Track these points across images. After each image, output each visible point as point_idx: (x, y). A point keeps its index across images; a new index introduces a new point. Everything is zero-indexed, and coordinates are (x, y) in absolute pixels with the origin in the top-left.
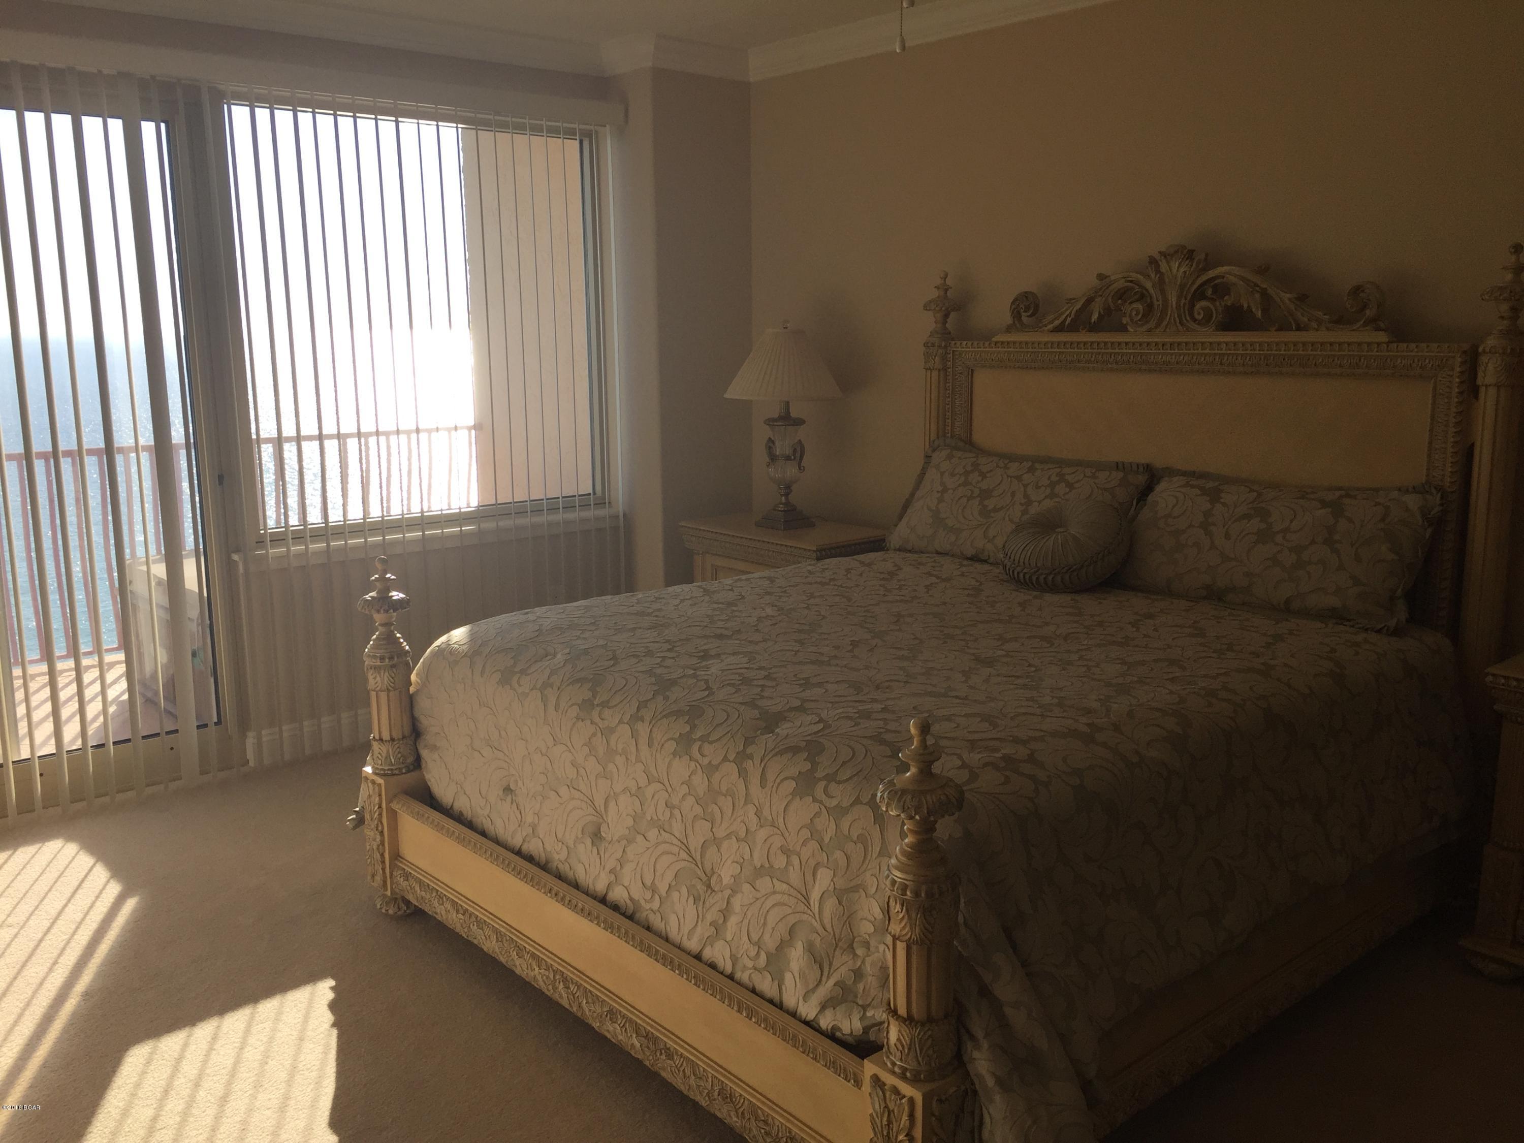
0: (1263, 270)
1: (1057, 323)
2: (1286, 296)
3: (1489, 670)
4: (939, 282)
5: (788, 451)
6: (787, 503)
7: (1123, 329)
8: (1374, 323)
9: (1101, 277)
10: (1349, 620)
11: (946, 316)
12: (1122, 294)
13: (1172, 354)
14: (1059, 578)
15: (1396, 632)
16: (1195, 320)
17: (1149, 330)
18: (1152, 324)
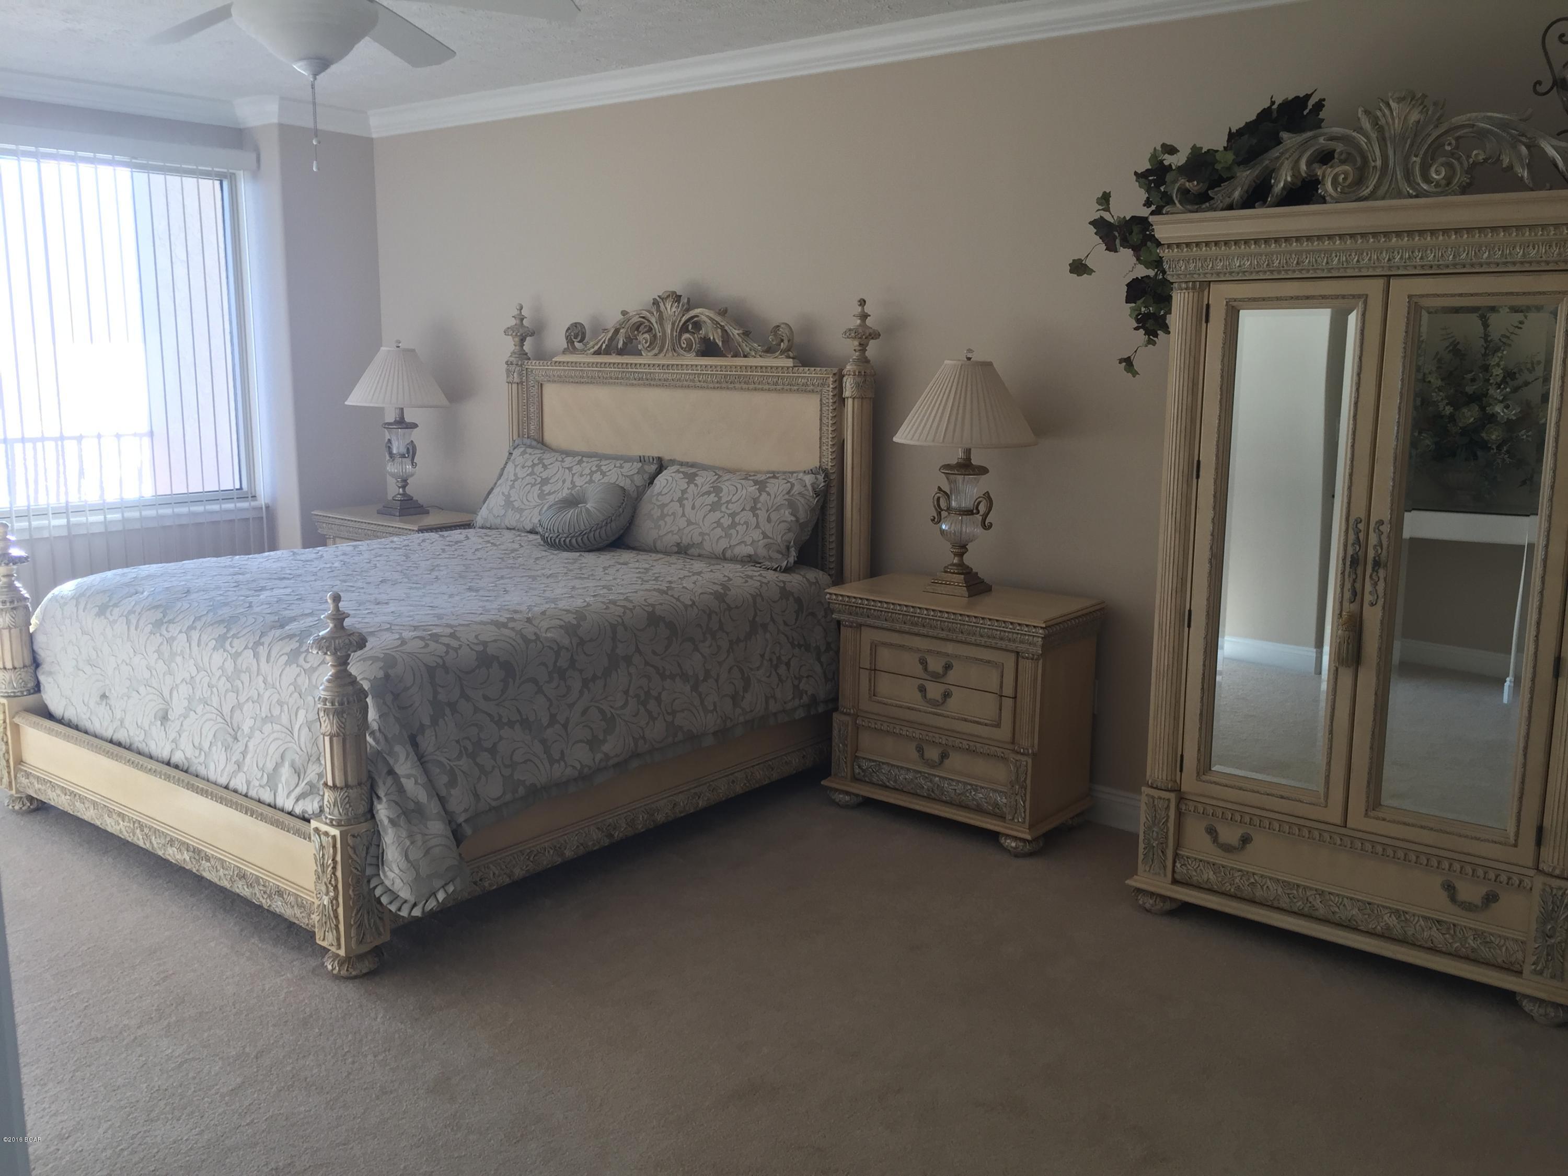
0: (723, 313)
1: (596, 348)
2: (736, 332)
3: (827, 591)
4: (516, 312)
5: (403, 450)
6: (404, 494)
7: (639, 353)
8: (786, 352)
9: (624, 313)
10: (760, 563)
11: (523, 340)
12: (637, 327)
13: (669, 373)
14: (574, 541)
15: (787, 570)
16: (682, 348)
17: (656, 355)
18: (656, 351)
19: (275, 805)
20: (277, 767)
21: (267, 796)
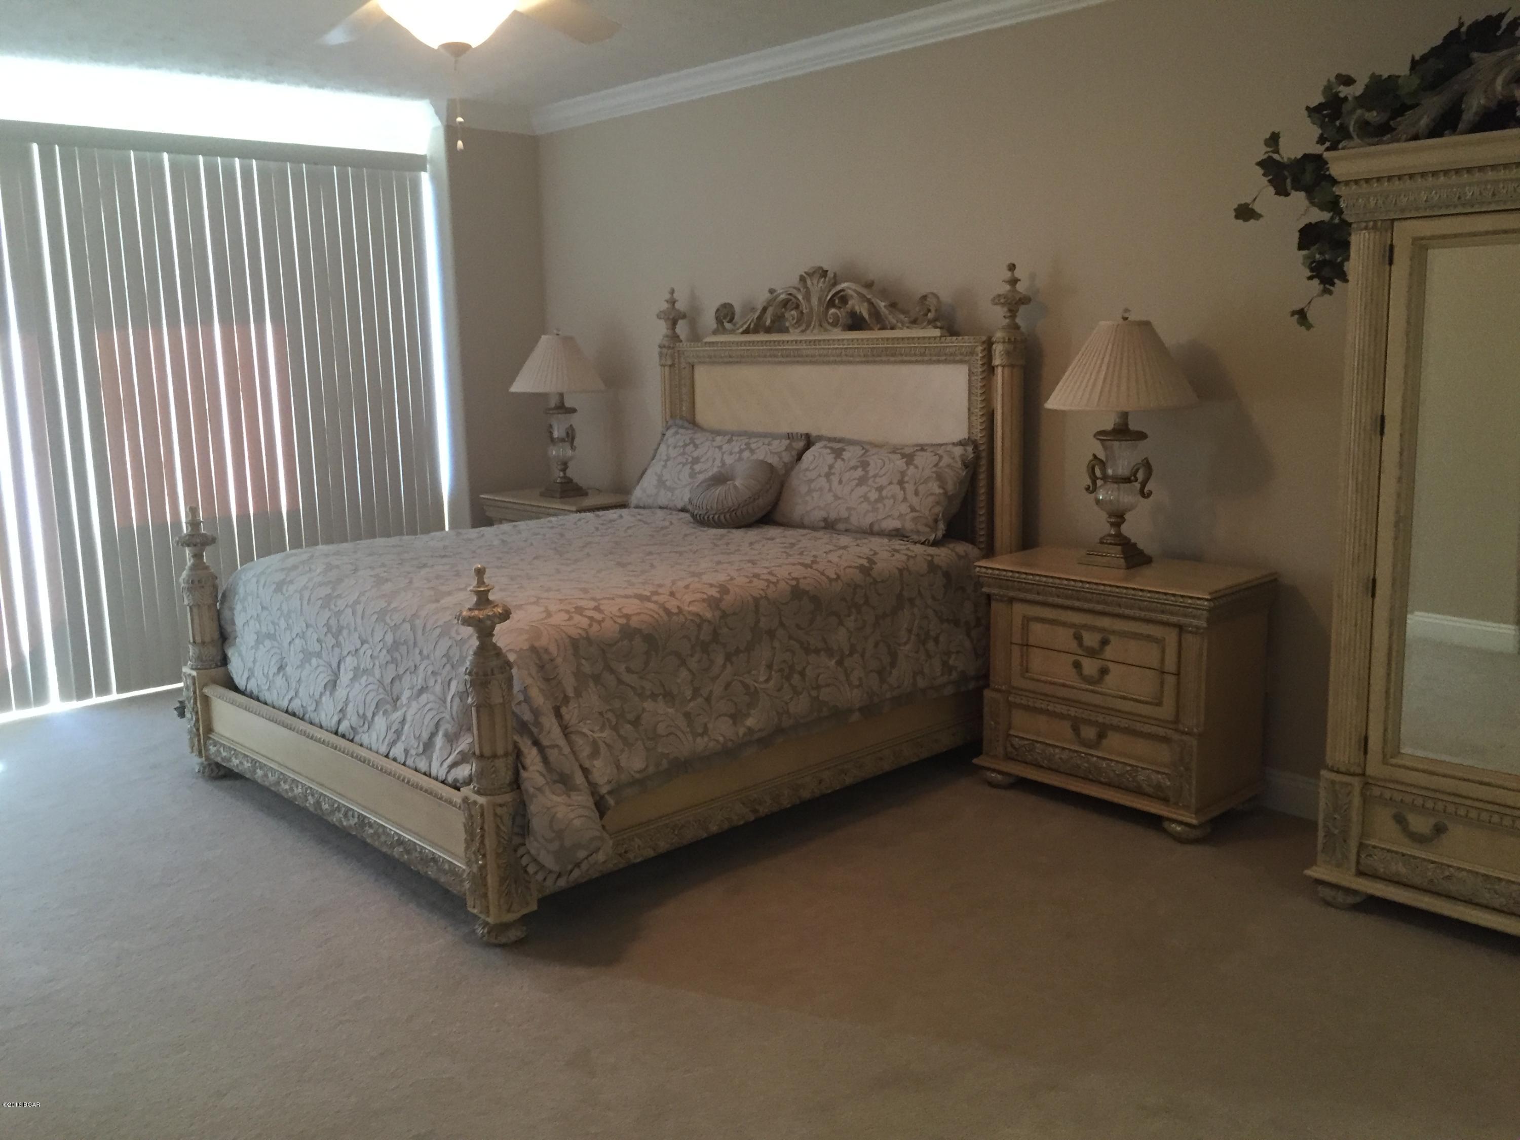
0: (869, 285)
1: (745, 327)
2: (882, 304)
3: (977, 564)
4: (668, 296)
5: (564, 435)
6: (565, 477)
7: (785, 330)
8: (932, 323)
9: (772, 291)
10: (907, 537)
11: (674, 323)
12: (785, 304)
13: (816, 349)
14: (722, 517)
15: (936, 544)
16: (829, 323)
17: (803, 331)
18: (803, 327)
19: (430, 774)
20: (433, 735)
21: (423, 765)
